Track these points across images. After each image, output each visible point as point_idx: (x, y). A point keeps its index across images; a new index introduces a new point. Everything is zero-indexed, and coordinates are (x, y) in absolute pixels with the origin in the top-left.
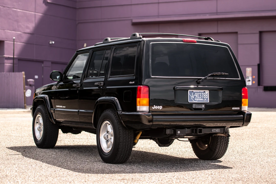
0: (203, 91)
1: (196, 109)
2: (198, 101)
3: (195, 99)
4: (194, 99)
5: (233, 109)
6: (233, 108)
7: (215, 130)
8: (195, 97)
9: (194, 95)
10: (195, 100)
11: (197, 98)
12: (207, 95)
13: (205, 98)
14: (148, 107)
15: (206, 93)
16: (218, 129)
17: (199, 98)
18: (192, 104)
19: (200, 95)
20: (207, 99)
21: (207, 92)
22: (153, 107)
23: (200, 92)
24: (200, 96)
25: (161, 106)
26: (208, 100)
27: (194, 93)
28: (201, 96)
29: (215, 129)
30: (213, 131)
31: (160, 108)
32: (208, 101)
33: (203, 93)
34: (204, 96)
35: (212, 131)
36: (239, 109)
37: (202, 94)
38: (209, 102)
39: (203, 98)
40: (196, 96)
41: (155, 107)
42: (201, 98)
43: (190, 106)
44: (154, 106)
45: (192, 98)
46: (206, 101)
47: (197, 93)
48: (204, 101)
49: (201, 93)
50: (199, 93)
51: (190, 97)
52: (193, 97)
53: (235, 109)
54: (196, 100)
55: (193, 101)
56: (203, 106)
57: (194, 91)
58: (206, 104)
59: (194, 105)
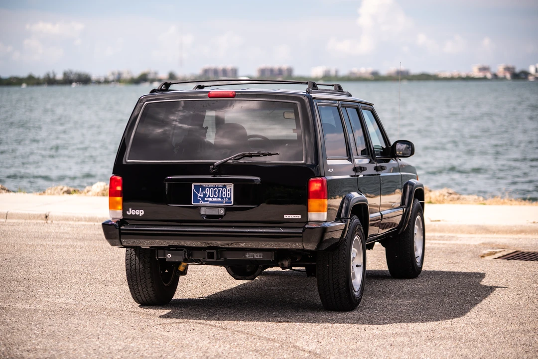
0: (222, 184)
2: (210, 202)
3: (206, 199)
4: (203, 199)
5: (285, 217)
7: (253, 256)
8: (205, 195)
9: (204, 192)
10: (204, 201)
11: (209, 197)
12: (229, 192)
13: (226, 198)
14: (121, 210)
15: (228, 188)
16: (258, 254)
17: (214, 197)
18: (198, 208)
19: (215, 191)
20: (229, 199)
21: (230, 187)
22: (128, 212)
23: (215, 187)
24: (215, 194)
25: (143, 211)
26: (232, 200)
27: (204, 189)
28: (217, 193)
29: (252, 253)
30: (247, 256)
31: (141, 213)
32: (231, 202)
33: (221, 189)
34: (224, 193)
35: (245, 257)
36: (300, 217)
37: (219, 191)
38: (232, 204)
39: (222, 198)
40: (208, 193)
41: (131, 212)
42: (218, 197)
44: (130, 209)
45: (200, 197)
46: (226, 203)
48: (222, 203)
49: (218, 188)
50: (214, 188)
51: (195, 195)
52: (202, 196)
53: (290, 217)
54: (207, 201)
55: (201, 203)
56: (222, 212)
57: (204, 185)
58: (227, 209)
59: (203, 209)
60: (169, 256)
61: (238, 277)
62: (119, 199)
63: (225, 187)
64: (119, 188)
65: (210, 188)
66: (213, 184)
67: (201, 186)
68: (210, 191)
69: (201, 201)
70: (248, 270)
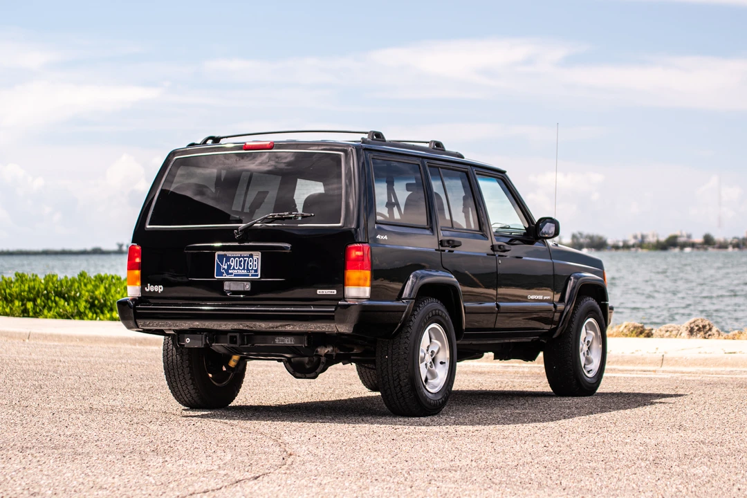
0: (247, 253)
1: (232, 293)
2: (235, 275)
3: (230, 271)
4: (227, 271)
5: (318, 293)
6: (318, 291)
7: (283, 341)
8: (229, 266)
9: (228, 263)
10: (228, 274)
11: (234, 269)
12: (256, 263)
13: (252, 269)
14: (139, 287)
15: (255, 258)
16: (290, 339)
17: (239, 269)
18: (221, 282)
19: (240, 262)
20: (256, 271)
21: (257, 255)
22: (146, 289)
23: (241, 257)
24: (240, 266)
25: (162, 287)
26: (259, 273)
27: (228, 259)
28: (242, 263)
29: (282, 338)
30: (277, 341)
31: (159, 289)
32: (257, 275)
33: (247, 259)
34: (250, 263)
35: (274, 342)
36: (335, 293)
37: (245, 261)
38: (259, 277)
39: (248, 269)
40: (233, 264)
41: (150, 288)
42: (244, 269)
44: (149, 285)
45: (224, 269)
46: (252, 275)
48: (248, 275)
49: (243, 257)
50: (239, 258)
51: (219, 267)
52: (226, 267)
53: (324, 293)
54: (232, 274)
55: (225, 276)
56: (248, 287)
57: (229, 254)
58: (253, 282)
59: (226, 284)
60: (188, 340)
61: (298, 375)
62: (137, 272)
63: (251, 256)
64: (138, 260)
65: (235, 258)
66: (238, 253)
67: (225, 256)
68: (235, 261)
69: (225, 274)
70: (308, 367)
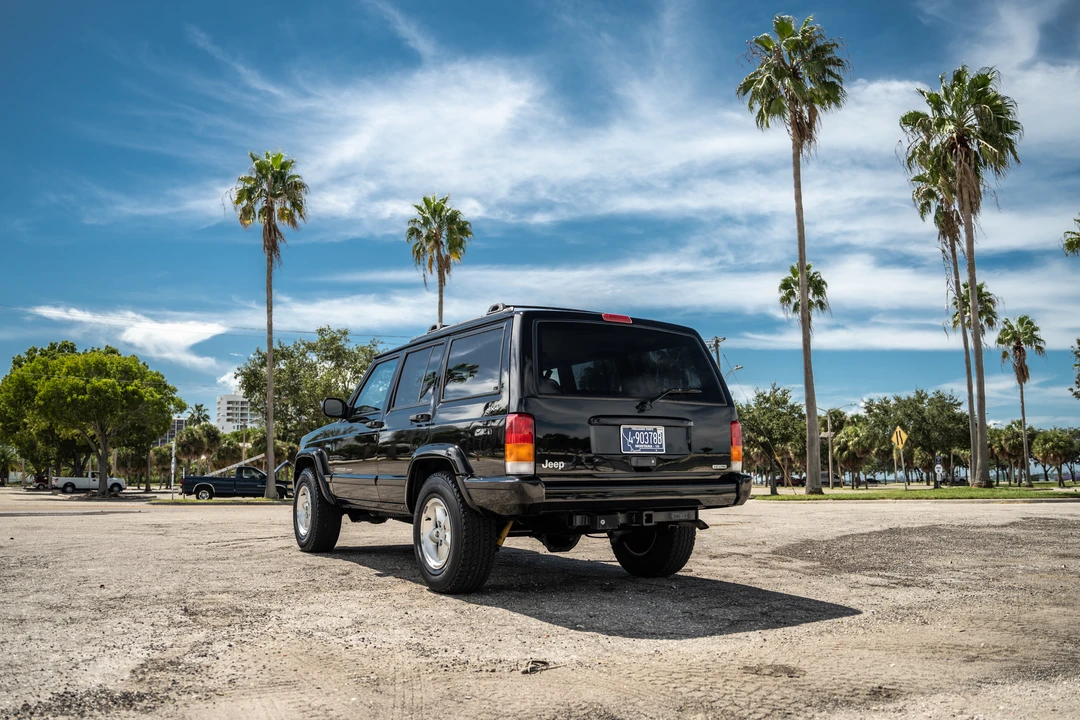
0: (651, 428)
1: (638, 469)
2: (642, 450)
3: (636, 446)
4: (633, 445)
5: (714, 468)
6: (714, 466)
7: (678, 516)
8: (635, 440)
9: (634, 437)
10: (635, 449)
11: (639, 444)
12: (661, 438)
13: (657, 444)
14: (533, 463)
15: (659, 432)
16: (684, 513)
17: (644, 444)
18: (629, 458)
19: (645, 436)
20: (661, 446)
21: (661, 430)
22: (543, 465)
24: (646, 440)
25: (563, 462)
26: (664, 448)
27: (634, 433)
29: (677, 513)
30: (673, 517)
31: (561, 465)
32: (663, 451)
33: (652, 433)
34: (655, 438)
35: (671, 517)
36: (726, 468)
37: (650, 435)
38: (665, 452)
39: (653, 444)
40: (638, 439)
41: (548, 465)
42: (649, 444)
43: (623, 461)
44: (547, 461)
45: (630, 443)
46: (659, 450)
47: (640, 432)
48: (655, 451)
49: (648, 431)
50: (644, 432)
51: (625, 441)
52: (632, 442)
53: (718, 468)
54: (638, 448)
55: (632, 451)
56: (654, 462)
57: (634, 428)
58: (659, 458)
59: (634, 460)
60: (603, 522)
62: (529, 446)
63: (655, 430)
66: (642, 428)
67: (630, 430)
68: (640, 436)
69: (632, 449)
